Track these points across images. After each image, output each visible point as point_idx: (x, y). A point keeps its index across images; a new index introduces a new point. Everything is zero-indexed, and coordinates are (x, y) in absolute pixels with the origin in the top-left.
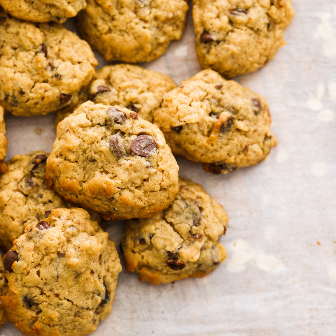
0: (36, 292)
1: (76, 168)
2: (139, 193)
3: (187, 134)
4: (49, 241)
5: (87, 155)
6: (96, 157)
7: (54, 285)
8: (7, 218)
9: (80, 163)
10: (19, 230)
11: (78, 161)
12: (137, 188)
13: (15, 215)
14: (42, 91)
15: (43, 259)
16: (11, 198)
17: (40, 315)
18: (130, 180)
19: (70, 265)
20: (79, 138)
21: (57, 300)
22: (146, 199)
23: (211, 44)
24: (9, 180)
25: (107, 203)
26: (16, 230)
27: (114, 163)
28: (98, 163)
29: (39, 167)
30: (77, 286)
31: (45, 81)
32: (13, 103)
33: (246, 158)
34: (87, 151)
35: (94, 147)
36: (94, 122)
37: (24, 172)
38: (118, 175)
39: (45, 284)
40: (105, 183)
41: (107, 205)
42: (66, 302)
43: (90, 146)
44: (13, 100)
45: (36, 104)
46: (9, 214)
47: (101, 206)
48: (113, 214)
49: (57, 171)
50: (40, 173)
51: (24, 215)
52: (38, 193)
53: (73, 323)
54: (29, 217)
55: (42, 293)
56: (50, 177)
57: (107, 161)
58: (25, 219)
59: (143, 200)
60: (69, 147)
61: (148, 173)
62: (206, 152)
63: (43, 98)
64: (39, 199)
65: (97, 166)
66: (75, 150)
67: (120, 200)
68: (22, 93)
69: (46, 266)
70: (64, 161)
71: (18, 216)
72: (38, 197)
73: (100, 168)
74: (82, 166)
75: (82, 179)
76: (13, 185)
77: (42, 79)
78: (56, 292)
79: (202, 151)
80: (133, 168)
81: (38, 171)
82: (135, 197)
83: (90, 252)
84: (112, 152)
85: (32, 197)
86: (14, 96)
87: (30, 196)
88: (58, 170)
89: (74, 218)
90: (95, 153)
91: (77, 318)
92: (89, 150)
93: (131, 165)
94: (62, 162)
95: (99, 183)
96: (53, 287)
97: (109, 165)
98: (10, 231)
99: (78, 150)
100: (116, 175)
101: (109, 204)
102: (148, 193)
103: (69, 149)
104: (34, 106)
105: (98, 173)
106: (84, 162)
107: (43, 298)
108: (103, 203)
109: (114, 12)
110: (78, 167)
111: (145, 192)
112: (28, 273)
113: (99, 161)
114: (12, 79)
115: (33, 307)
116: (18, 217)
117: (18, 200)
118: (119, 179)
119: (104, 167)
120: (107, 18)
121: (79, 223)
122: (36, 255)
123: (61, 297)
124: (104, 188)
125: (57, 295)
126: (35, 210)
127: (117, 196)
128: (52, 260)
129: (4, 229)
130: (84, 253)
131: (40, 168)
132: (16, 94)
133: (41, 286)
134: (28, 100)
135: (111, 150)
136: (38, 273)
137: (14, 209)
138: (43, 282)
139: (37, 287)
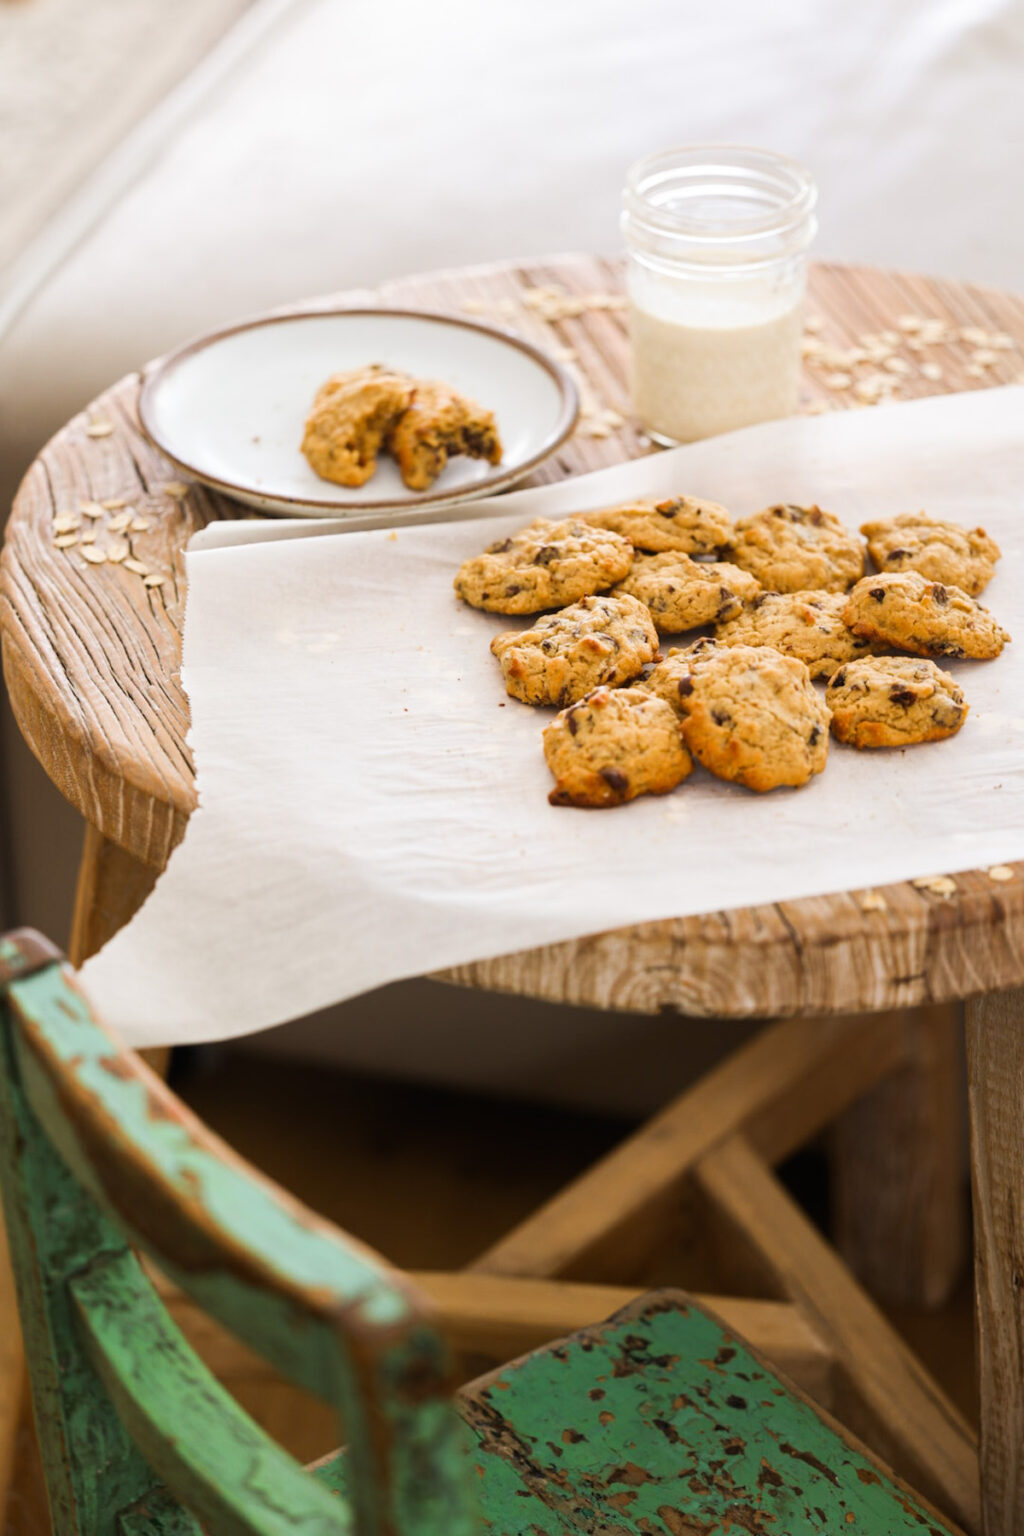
0: (727, 702)
3: (892, 600)
7: (750, 694)
17: (736, 730)
19: (768, 675)
21: (755, 710)
23: (901, 559)
30: (779, 699)
32: (660, 607)
33: (972, 633)
39: (738, 693)
42: (767, 714)
44: (661, 603)
45: (691, 601)
53: (778, 749)
55: (735, 702)
62: (920, 618)
68: (671, 590)
69: (736, 676)
78: (753, 701)
79: (915, 616)
86: (661, 598)
91: (786, 743)
96: (749, 696)
104: (687, 604)
107: (737, 707)
109: (773, 547)
112: (713, 683)
114: (659, 583)
115: (725, 722)
120: (765, 555)
122: (722, 666)
123: (760, 706)
125: (755, 705)
128: (742, 671)
130: (785, 666)
132: (664, 593)
133: (732, 693)
134: (680, 597)
136: (728, 682)
138: (735, 690)
139: (727, 696)
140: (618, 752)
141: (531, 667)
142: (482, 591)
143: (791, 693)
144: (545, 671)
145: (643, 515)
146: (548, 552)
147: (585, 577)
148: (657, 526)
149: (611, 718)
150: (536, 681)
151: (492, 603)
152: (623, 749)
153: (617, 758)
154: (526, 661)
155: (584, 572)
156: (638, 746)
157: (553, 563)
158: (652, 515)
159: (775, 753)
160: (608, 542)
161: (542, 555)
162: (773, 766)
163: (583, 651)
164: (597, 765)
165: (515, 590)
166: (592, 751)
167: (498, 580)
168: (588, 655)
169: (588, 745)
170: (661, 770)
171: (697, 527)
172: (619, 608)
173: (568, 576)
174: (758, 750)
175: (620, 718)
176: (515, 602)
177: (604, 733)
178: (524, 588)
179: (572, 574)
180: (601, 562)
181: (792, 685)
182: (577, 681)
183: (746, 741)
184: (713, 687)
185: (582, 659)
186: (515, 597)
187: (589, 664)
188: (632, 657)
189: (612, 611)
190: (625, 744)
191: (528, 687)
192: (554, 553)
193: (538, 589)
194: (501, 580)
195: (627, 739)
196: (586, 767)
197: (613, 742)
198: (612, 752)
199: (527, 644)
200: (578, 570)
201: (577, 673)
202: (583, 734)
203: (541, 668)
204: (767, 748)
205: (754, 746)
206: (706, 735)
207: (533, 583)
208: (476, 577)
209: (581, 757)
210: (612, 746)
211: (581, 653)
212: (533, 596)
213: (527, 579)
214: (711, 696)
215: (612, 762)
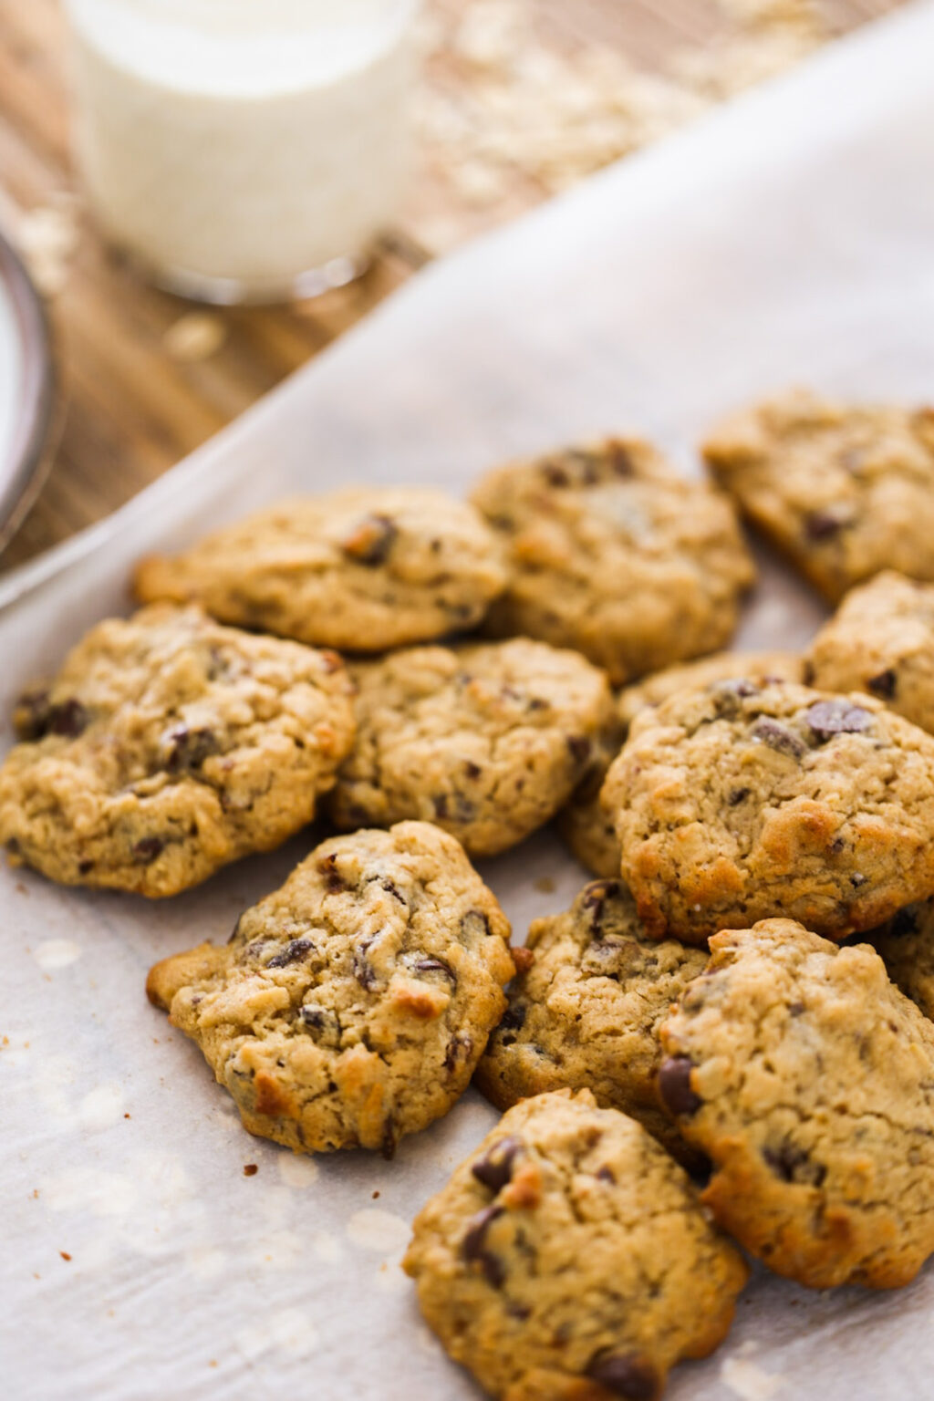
0: (787, 1121)
1: (709, 833)
2: (894, 808)
4: (750, 980)
5: (718, 792)
6: (744, 780)
7: (822, 1085)
8: (600, 1039)
9: (711, 818)
10: (646, 1048)
11: (704, 816)
12: (879, 801)
13: (616, 1023)
14: (519, 747)
15: (758, 1032)
16: (583, 996)
17: (827, 1183)
18: (856, 787)
19: (832, 1018)
20: (676, 766)
21: (846, 1123)
22: (917, 819)
24: (551, 970)
25: (827, 877)
26: (638, 1051)
27: (794, 772)
28: (755, 792)
29: (608, 911)
30: (876, 1074)
31: (515, 726)
32: (462, 813)
34: (714, 784)
35: (724, 765)
36: (691, 722)
37: (576, 941)
38: (821, 788)
39: (799, 1091)
40: (802, 811)
41: (829, 882)
42: (870, 1121)
43: (713, 769)
44: (459, 805)
45: (520, 785)
46: (600, 1028)
47: (816, 894)
48: (857, 905)
49: (665, 865)
50: (618, 921)
51: (639, 1012)
52: (642, 957)
53: (914, 1190)
54: (654, 1014)
55: (802, 1116)
56: (652, 897)
57: (775, 775)
58: (647, 1021)
59: (913, 824)
60: (668, 791)
61: (885, 758)
63: (530, 765)
64: (651, 968)
65: (756, 803)
66: (682, 792)
67: (860, 836)
68: (473, 772)
69: (776, 1045)
70: (670, 834)
71: (625, 1019)
72: (647, 965)
73: (768, 800)
74: (720, 823)
75: (735, 851)
76: (568, 972)
77: (503, 726)
78: (836, 1100)
80: (847, 759)
81: (610, 920)
82: (890, 821)
83: (861, 973)
84: (777, 748)
85: (635, 974)
86: (459, 794)
87: (624, 973)
88: (666, 862)
89: (772, 933)
90: (736, 774)
91: (920, 1170)
92: (717, 777)
93: (837, 755)
94: (666, 836)
95: (788, 820)
96: (823, 1091)
97: (785, 782)
98: (625, 1066)
99: (691, 790)
100: (815, 789)
101: (835, 874)
102: (914, 803)
103: (667, 795)
105: (769, 812)
106: (718, 814)
107: (811, 1128)
108: (819, 883)
110: (713, 830)
111: (907, 806)
112: (743, 1080)
113: (755, 784)
114: (436, 756)
115: (799, 1172)
116: (627, 1024)
117: (604, 991)
118: (827, 792)
119: (776, 791)
121: (792, 937)
122: (737, 1027)
123: (854, 1108)
124: (806, 820)
125: (842, 1110)
126: (660, 993)
127: (846, 831)
128: (783, 1026)
129: (604, 1078)
130: (850, 980)
131: (611, 912)
132: (462, 781)
133: (791, 1098)
135: (771, 743)
136: (769, 1068)
137: (605, 1012)
138: (791, 1085)
139: (781, 1106)
140: (610, 1309)
141: (301, 1086)
142: (77, 859)
143: (891, 1047)
144: (332, 1087)
145: (320, 570)
146: (193, 744)
147: (291, 787)
148: (360, 593)
149: (563, 1225)
150: (321, 1111)
151: (107, 879)
152: (615, 1297)
153: (614, 1324)
154: (285, 1074)
155: (285, 775)
156: (643, 1276)
157: (213, 765)
158: (341, 569)
159: (910, 1203)
160: (298, 679)
161: (181, 753)
162: (915, 1233)
163: (402, 1023)
164: (577, 1355)
165: (152, 848)
166: (555, 1321)
167: (104, 826)
168: (412, 1032)
169: (540, 1309)
170: (701, 1314)
171: (441, 579)
172: (411, 870)
173: (256, 793)
174: (881, 1210)
175: (580, 1218)
176: (162, 875)
177: (563, 1269)
178: (170, 839)
179: (264, 785)
180: (311, 740)
181: (884, 1026)
182: (407, 1094)
183: (855, 1203)
184: (746, 1090)
185: (404, 1041)
186: (160, 865)
187: (419, 1045)
188: (486, 990)
189: (403, 886)
190: (616, 1285)
191: (307, 1130)
192: (205, 742)
193: (203, 838)
194: (112, 826)
195: (618, 1271)
196: (557, 1366)
197: (591, 1289)
198: (596, 1314)
199: (266, 1020)
200: (272, 774)
201: (403, 1077)
202: (522, 1287)
203: (324, 1083)
204: (894, 1200)
205: (870, 1206)
206: (774, 1213)
207: (186, 826)
208: (49, 821)
209: (534, 1343)
210: (594, 1299)
211: (397, 1030)
212: (195, 852)
213: (171, 820)
214: (749, 1118)
215: (607, 1339)
